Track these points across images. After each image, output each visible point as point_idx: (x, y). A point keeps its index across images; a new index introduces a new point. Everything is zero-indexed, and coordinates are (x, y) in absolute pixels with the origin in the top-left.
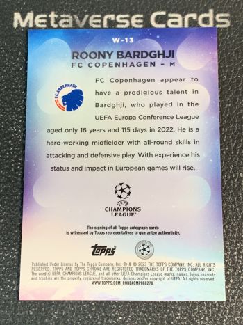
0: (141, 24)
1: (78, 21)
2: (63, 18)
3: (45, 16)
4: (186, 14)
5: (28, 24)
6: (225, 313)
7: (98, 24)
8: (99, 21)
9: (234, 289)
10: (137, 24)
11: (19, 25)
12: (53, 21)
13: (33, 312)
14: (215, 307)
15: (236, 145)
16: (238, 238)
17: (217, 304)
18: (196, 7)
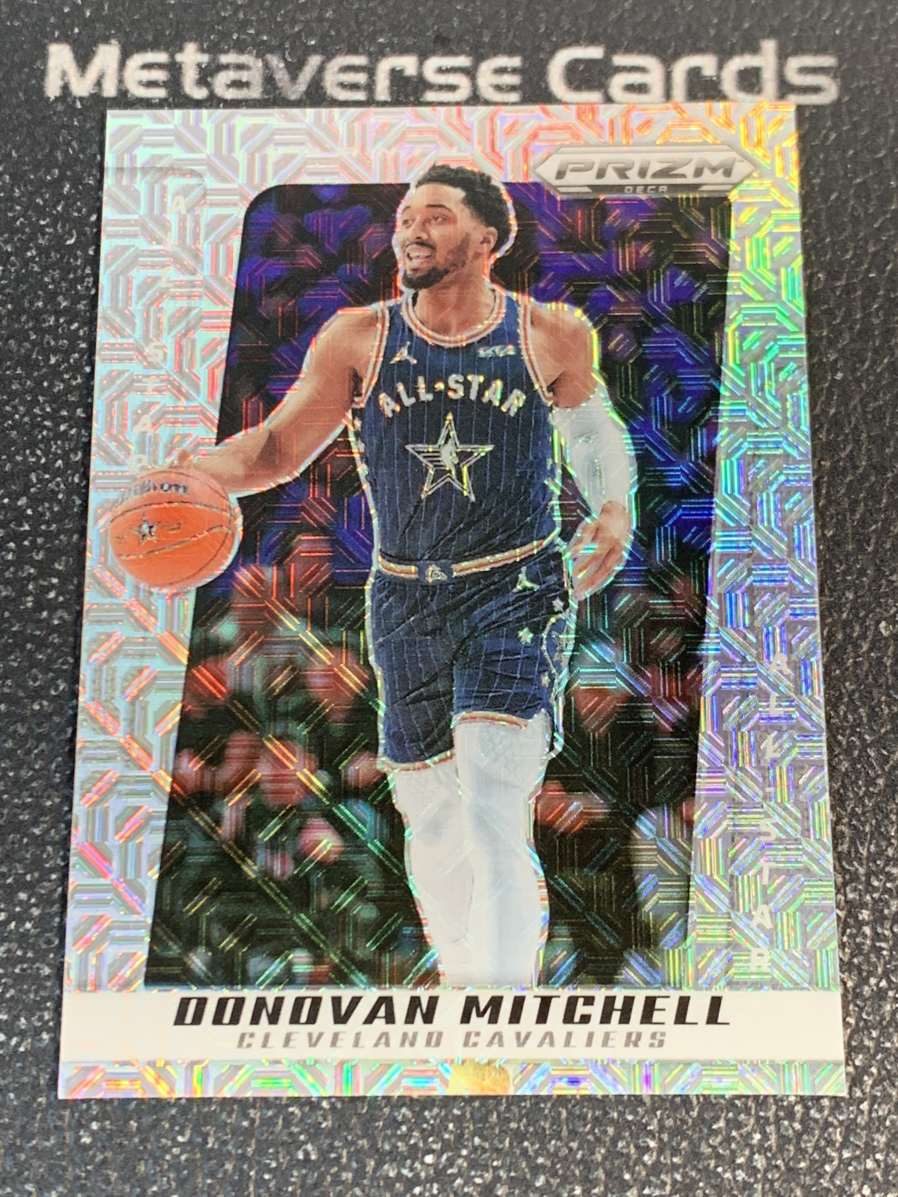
0: (513, 88)
1: (281, 76)
2: (227, 67)
3: (162, 57)
4: (677, 56)
5: (99, 84)
6: (830, 1142)
7: (354, 87)
8: (361, 78)
9: (861, 1048)
10: (498, 88)
11: (66, 88)
12: (190, 77)
13: (93, 1134)
14: (790, 1115)
15: (863, 522)
16: (872, 858)
17: (798, 1108)
18: (712, 32)
